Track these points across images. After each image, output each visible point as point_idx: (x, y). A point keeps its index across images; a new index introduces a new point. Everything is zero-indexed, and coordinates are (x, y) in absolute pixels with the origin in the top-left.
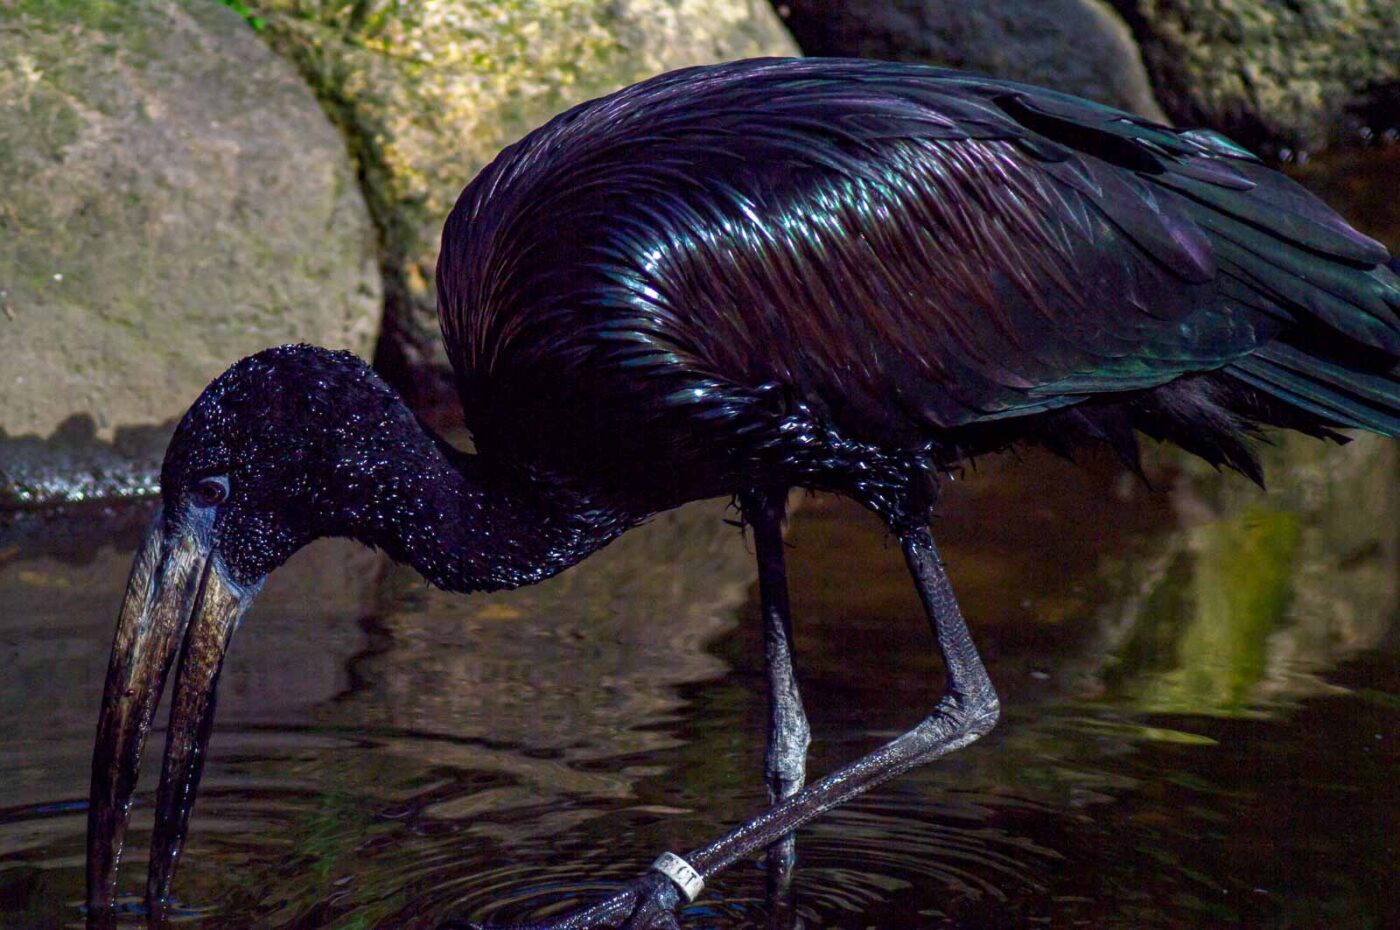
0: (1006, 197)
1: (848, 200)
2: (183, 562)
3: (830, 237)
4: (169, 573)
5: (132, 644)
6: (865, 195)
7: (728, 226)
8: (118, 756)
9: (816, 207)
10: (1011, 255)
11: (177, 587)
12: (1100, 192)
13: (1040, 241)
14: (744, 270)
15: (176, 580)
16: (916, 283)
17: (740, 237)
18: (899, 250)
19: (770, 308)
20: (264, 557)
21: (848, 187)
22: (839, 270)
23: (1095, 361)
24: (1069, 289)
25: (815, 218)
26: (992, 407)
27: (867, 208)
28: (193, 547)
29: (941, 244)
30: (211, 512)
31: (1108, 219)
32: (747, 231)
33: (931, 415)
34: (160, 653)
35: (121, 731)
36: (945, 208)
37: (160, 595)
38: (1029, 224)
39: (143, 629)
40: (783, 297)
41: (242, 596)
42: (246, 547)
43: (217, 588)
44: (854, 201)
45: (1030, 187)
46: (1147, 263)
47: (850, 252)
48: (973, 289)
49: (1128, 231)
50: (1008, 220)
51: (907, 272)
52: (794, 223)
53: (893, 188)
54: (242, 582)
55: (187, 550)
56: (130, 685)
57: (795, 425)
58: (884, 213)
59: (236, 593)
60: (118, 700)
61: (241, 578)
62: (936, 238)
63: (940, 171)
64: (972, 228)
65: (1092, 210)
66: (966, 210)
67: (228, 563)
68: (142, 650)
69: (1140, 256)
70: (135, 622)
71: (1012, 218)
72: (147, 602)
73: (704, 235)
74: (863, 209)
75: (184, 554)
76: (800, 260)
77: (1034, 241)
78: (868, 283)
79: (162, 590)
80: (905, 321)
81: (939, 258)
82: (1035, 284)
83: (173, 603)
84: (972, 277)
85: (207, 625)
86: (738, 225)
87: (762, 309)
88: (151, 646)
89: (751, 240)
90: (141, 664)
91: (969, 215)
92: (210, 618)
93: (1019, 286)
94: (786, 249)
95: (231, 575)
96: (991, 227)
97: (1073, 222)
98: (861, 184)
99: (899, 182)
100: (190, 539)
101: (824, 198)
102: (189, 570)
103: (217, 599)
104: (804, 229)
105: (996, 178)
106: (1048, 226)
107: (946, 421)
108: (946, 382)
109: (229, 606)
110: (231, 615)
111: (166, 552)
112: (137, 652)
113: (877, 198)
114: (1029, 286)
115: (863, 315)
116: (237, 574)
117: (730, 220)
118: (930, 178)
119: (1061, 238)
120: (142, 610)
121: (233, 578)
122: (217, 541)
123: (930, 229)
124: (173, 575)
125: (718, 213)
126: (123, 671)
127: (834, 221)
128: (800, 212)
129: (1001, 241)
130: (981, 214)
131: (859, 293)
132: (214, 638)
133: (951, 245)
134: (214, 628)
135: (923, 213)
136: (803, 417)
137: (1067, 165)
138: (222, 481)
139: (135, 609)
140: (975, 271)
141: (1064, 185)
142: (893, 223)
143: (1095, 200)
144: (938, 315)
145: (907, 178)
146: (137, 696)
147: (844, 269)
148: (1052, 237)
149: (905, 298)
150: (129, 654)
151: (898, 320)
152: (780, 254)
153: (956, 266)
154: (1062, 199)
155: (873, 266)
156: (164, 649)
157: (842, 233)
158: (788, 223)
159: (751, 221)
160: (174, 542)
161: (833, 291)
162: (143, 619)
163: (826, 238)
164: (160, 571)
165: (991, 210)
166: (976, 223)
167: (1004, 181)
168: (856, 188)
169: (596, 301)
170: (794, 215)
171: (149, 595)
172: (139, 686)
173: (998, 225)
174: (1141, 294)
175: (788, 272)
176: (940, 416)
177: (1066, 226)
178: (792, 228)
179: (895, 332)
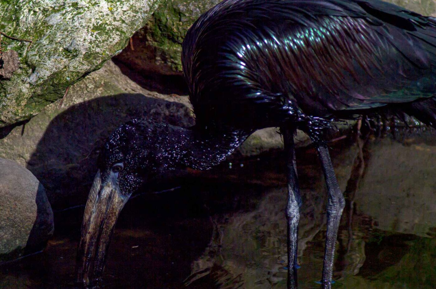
0: (360, 37)
1: (307, 35)
2: (107, 191)
3: (300, 47)
4: (103, 194)
5: (90, 217)
6: (312, 34)
7: (266, 41)
8: (85, 253)
9: (296, 37)
10: (360, 56)
11: (106, 198)
12: (392, 38)
13: (370, 52)
14: (271, 55)
15: (105, 196)
16: (327, 63)
17: (270, 45)
18: (322, 52)
19: (279, 68)
20: (133, 187)
21: (307, 32)
22: (302, 57)
23: (388, 92)
24: (380, 68)
25: (295, 40)
26: (351, 105)
27: (312, 38)
28: (111, 186)
29: (337, 51)
30: (117, 174)
31: (394, 46)
32: (273, 43)
33: (331, 105)
34: (99, 219)
35: (86, 245)
36: (339, 39)
37: (100, 201)
38: (367, 46)
39: (94, 212)
40: (283, 64)
41: (124, 199)
42: (127, 184)
43: (117, 197)
44: (308, 35)
45: (369, 34)
46: (406, 61)
47: (306, 52)
48: (347, 66)
49: (401, 51)
50: (360, 44)
51: (325, 59)
52: (288, 41)
53: (322, 33)
54: (125, 195)
55: (109, 187)
56: (90, 231)
57: (287, 107)
58: (318, 40)
59: (122, 198)
60: (85, 235)
61: (125, 194)
62: (335, 49)
63: (338, 28)
64: (348, 46)
65: (389, 43)
66: (347, 41)
67: (121, 190)
68: (93, 219)
69: (404, 59)
70: (91, 210)
71: (361, 43)
72: (95, 204)
73: (258, 43)
74: (311, 39)
75: (108, 188)
76: (289, 53)
77: (369, 52)
78: (311, 62)
79: (100, 200)
80: (323, 74)
81: (335, 55)
82: (368, 66)
83: (104, 203)
84: (346, 62)
85: (113, 209)
86: (270, 41)
87: (276, 69)
88: (97, 217)
89: (274, 47)
90: (93, 223)
91: (347, 42)
92: (114, 207)
93: (363, 66)
94: (285, 49)
95: (121, 193)
96: (354, 46)
97: (382, 47)
98: (312, 31)
99: (324, 31)
100: (110, 183)
101: (299, 34)
102: (109, 193)
103: (117, 201)
104: (292, 44)
105: (358, 31)
106: (374, 47)
107: (336, 108)
108: (336, 95)
109: (120, 203)
110: (121, 206)
111: (102, 188)
112: (92, 219)
113: (316, 35)
114: (366, 66)
115: (309, 72)
116: (124, 193)
117: (266, 39)
118: (335, 30)
119: (378, 51)
120: (93, 206)
121: (122, 194)
122: (118, 183)
123: (334, 46)
124: (104, 195)
125: (263, 37)
126: (87, 226)
127: (302, 42)
128: (290, 38)
129: (357, 51)
130: (351, 42)
131: (308, 65)
132: (115, 213)
133: (340, 52)
134: (115, 210)
135: (331, 40)
136: (289, 105)
137: (381, 27)
138: (121, 164)
139: (91, 206)
140: (348, 60)
141: (381, 35)
142: (321, 43)
143: (391, 41)
144: (334, 74)
145: (327, 29)
146: (92, 233)
147: (304, 57)
148: (375, 51)
149: (323, 68)
150: (89, 220)
151: (320, 75)
152: (282, 50)
153: (341, 58)
154: (379, 39)
155: (314, 57)
156: (101, 218)
157: (304, 45)
158: (286, 41)
159: (274, 40)
160: (105, 184)
161: (300, 65)
162: (94, 209)
163: (299, 47)
164: (99, 193)
165: (355, 41)
166: (349, 45)
167: (360, 32)
168: (310, 32)
169: (223, 65)
170: (289, 39)
171: (96, 201)
172: (93, 230)
173: (357, 45)
174: (404, 71)
175: (285, 56)
176: (334, 106)
177: (380, 48)
178: (287, 43)
179: (319, 78)
